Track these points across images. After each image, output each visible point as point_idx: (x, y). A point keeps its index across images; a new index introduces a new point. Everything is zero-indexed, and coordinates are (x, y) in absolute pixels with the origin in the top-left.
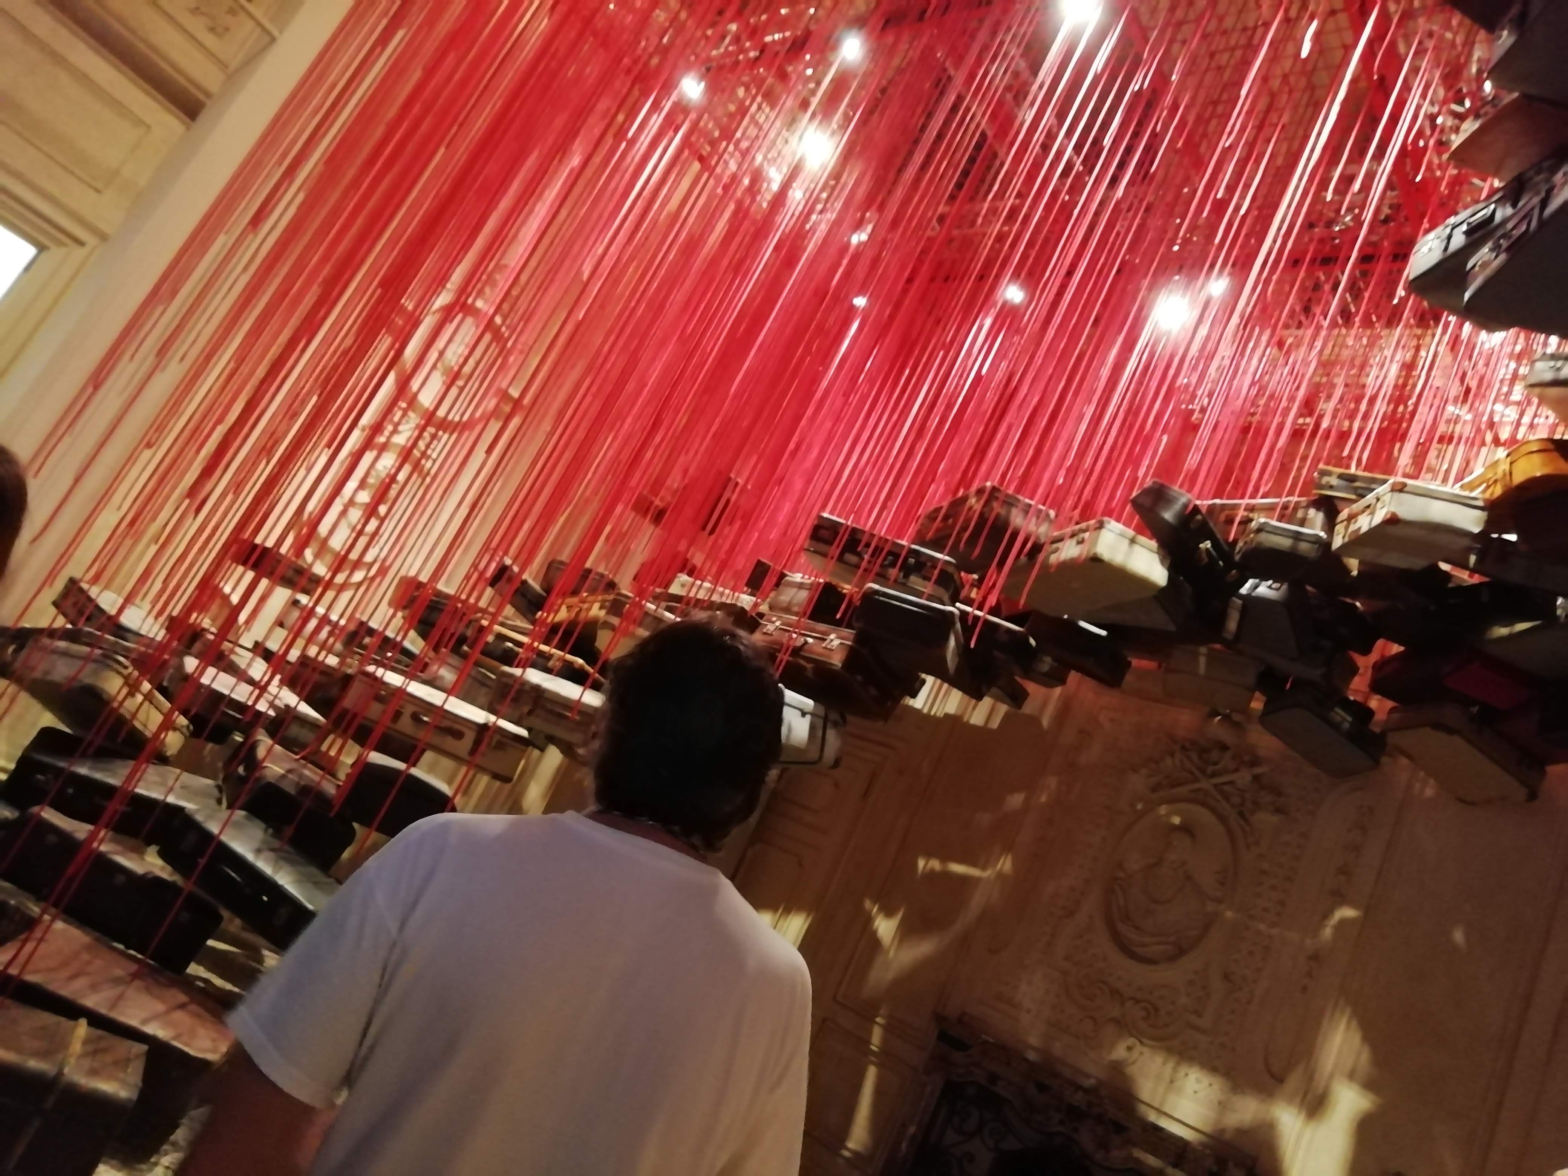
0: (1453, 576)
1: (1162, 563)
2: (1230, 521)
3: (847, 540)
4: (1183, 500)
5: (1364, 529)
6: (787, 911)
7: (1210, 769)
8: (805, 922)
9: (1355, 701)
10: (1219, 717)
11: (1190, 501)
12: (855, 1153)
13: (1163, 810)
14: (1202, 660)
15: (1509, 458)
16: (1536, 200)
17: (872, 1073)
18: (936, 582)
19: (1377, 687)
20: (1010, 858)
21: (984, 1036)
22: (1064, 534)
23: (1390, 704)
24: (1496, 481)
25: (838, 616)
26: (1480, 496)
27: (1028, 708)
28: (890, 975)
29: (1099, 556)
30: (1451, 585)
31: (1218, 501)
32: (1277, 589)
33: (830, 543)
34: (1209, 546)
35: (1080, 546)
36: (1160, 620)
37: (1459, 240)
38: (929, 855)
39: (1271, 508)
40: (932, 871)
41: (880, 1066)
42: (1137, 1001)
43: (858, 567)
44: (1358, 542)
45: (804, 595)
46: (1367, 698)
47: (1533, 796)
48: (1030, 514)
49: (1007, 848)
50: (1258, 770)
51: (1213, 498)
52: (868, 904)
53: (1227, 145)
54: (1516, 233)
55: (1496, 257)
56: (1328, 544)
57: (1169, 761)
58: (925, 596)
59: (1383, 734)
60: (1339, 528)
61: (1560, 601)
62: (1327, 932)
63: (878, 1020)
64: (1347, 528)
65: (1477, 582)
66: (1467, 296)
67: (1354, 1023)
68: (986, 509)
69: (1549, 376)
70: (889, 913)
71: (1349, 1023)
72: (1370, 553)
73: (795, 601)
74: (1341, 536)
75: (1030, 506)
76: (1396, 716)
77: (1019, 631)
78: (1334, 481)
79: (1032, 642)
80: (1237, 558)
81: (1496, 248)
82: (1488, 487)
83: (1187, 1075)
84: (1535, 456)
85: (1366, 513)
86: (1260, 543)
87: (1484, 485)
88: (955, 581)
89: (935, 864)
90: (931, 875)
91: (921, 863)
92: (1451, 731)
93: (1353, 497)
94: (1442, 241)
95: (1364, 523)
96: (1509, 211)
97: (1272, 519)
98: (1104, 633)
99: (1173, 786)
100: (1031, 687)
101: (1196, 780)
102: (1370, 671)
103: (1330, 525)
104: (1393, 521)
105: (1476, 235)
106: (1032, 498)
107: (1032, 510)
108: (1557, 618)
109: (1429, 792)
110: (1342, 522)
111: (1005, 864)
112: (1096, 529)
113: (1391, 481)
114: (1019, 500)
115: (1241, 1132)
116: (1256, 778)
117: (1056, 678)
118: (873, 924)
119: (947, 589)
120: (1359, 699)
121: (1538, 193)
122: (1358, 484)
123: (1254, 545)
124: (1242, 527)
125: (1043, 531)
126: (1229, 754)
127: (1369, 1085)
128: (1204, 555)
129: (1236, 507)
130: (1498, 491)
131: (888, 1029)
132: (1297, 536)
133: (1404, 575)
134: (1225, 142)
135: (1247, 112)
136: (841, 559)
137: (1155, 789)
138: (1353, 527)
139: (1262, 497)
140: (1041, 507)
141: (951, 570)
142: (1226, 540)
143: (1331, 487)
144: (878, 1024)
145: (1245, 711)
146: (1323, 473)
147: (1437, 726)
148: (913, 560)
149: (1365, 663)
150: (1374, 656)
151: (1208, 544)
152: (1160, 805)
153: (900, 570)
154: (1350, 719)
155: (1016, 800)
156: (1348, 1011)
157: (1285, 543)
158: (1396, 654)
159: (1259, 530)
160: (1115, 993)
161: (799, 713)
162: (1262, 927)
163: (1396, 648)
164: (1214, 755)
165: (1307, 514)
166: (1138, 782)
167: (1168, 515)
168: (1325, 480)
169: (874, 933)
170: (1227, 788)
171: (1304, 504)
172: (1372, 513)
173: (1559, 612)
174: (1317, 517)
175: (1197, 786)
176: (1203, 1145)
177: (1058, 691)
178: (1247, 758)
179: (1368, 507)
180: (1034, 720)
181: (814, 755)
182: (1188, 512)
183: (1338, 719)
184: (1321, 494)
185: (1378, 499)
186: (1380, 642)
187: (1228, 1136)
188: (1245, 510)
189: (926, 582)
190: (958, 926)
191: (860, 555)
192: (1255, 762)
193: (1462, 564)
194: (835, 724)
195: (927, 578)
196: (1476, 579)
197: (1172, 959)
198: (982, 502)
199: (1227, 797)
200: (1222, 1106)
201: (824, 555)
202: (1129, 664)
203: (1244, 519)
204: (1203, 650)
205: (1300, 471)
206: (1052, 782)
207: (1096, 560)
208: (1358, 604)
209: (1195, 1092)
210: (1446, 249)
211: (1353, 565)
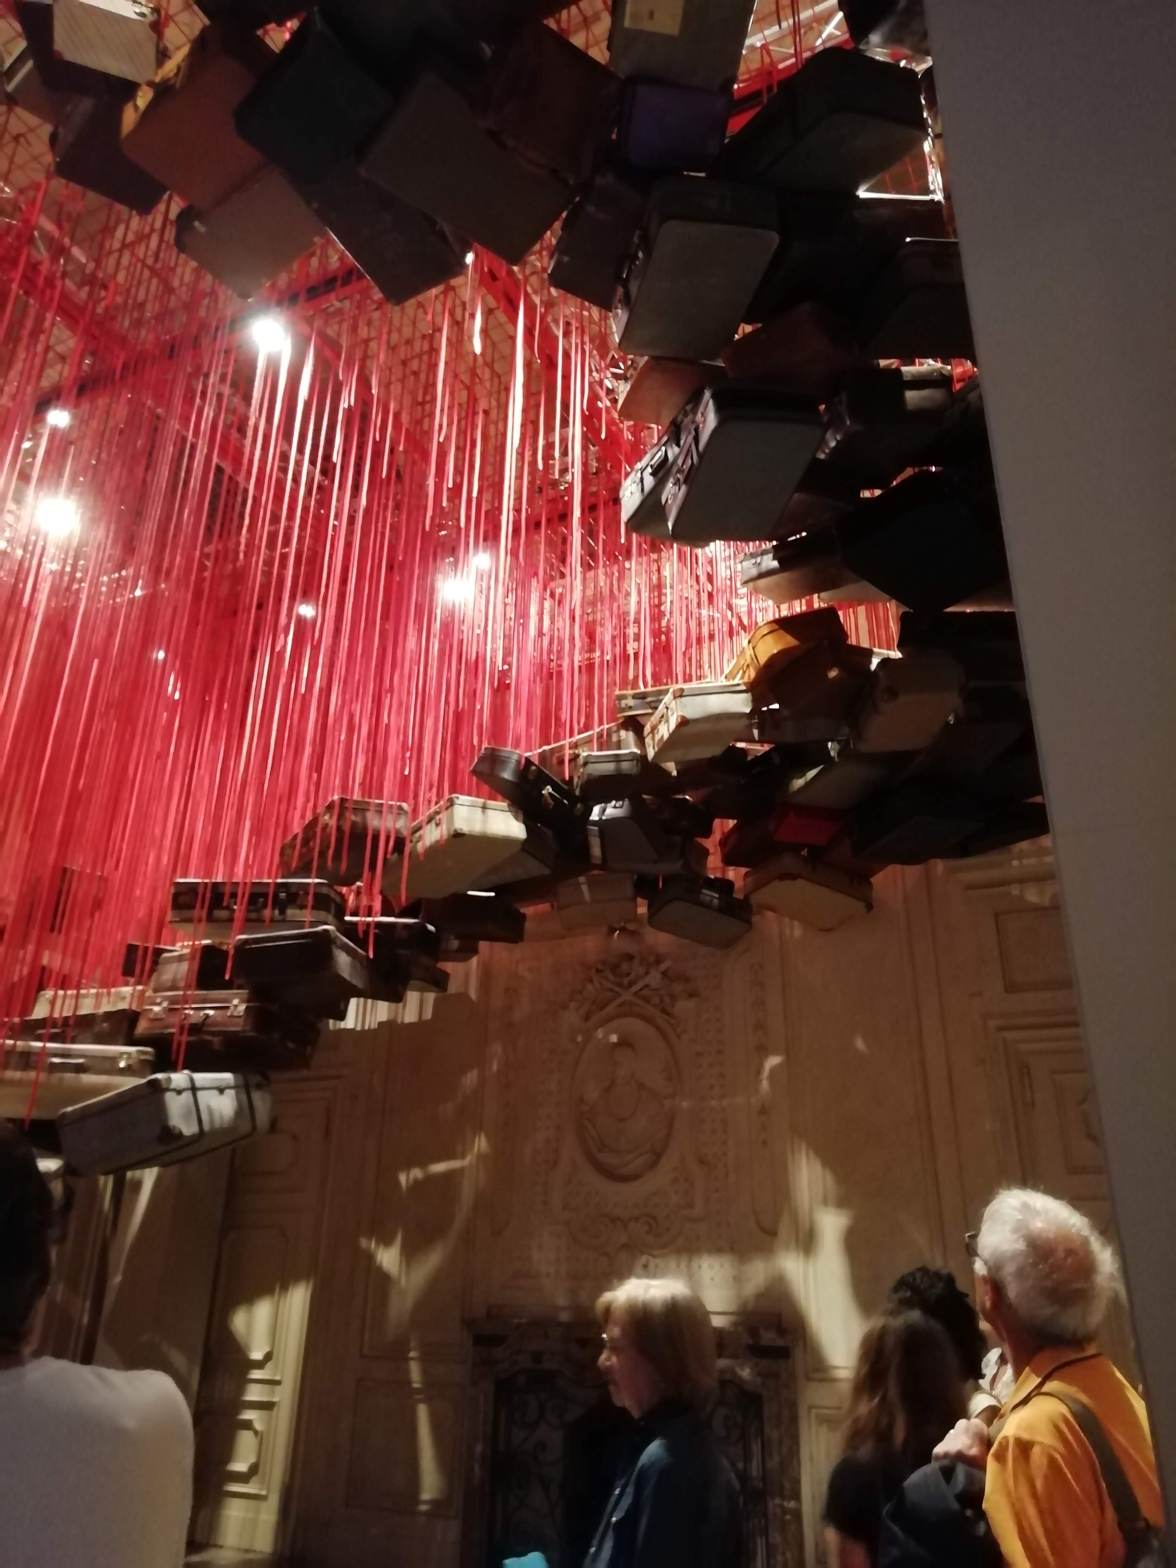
0: (749, 749)
1: (517, 819)
2: (561, 762)
3: (211, 897)
4: (515, 757)
5: (666, 737)
6: (285, 1288)
7: (626, 981)
8: (307, 1290)
9: (716, 878)
10: (618, 932)
11: (520, 756)
12: (432, 1502)
13: (600, 1034)
14: (585, 888)
15: (751, 645)
16: (690, 439)
17: (423, 1412)
18: (313, 908)
19: (729, 860)
20: (483, 1137)
21: (516, 1321)
22: (421, 822)
23: (744, 870)
24: (748, 666)
25: (227, 977)
26: (741, 682)
27: (453, 987)
28: (409, 1303)
29: (459, 831)
30: (749, 758)
31: (546, 748)
32: (621, 807)
33: (192, 907)
34: (550, 790)
35: (439, 828)
36: (534, 868)
37: (649, 482)
38: (408, 1167)
39: (589, 741)
40: (416, 1182)
41: (428, 1400)
42: (637, 1219)
43: (231, 920)
44: (666, 747)
45: (185, 966)
46: (724, 872)
47: (870, 907)
48: (384, 814)
49: (478, 1129)
50: (663, 967)
51: (540, 747)
52: (363, 1242)
53: (441, 440)
54: (686, 467)
55: (679, 489)
56: (644, 757)
57: (590, 987)
58: (307, 924)
59: (746, 897)
60: (648, 740)
61: (830, 744)
62: (765, 1084)
63: (412, 1354)
64: (653, 739)
65: (768, 749)
66: (670, 525)
67: (812, 1154)
68: (341, 822)
69: (754, 572)
70: (386, 1241)
71: (807, 1156)
72: (680, 754)
73: (179, 977)
74: (651, 747)
75: (382, 804)
76: (749, 879)
77: (415, 923)
78: (631, 702)
79: (431, 928)
80: (577, 792)
81: (677, 482)
82: (744, 672)
83: (700, 1267)
84: (768, 637)
85: (663, 723)
86: (590, 775)
87: (741, 672)
88: (333, 900)
89: (417, 1173)
90: (417, 1186)
91: (403, 1178)
92: (794, 877)
93: (650, 711)
94: (637, 485)
95: (665, 731)
96: (676, 450)
97: (593, 750)
98: (492, 894)
99: (602, 1008)
100: (449, 967)
101: (619, 995)
102: (719, 849)
103: (641, 740)
104: (684, 722)
105: (661, 474)
106: (381, 798)
107: (385, 809)
108: (833, 758)
109: (798, 932)
110: (648, 734)
111: (481, 1144)
112: (447, 809)
113: (671, 690)
114: (368, 803)
115: (760, 1296)
116: (664, 973)
117: (468, 950)
118: (375, 1261)
119: (328, 910)
120: (719, 875)
121: (689, 433)
122: (649, 699)
123: (585, 778)
124: (573, 764)
125: (402, 824)
126: (636, 962)
127: (842, 1203)
128: (549, 800)
129: (562, 748)
130: (752, 673)
131: (424, 1360)
132: (617, 759)
133: (713, 761)
134: (438, 438)
135: (449, 408)
136: (210, 918)
137: (587, 1018)
138: (657, 737)
139: (579, 733)
140: (390, 803)
141: (325, 890)
142: (564, 780)
143: (630, 708)
144: (412, 1359)
145: (636, 918)
146: (621, 698)
147: (783, 877)
148: (284, 894)
149: (711, 843)
150: (717, 836)
151: (549, 788)
152: (596, 1029)
153: (273, 908)
154: (717, 895)
155: (471, 1078)
156: (804, 1146)
157: (609, 768)
158: (733, 827)
159: (585, 764)
160: (615, 1220)
161: (216, 1092)
162: (714, 1103)
163: (732, 823)
164: (625, 967)
165: (619, 736)
166: (571, 1017)
167: (507, 775)
168: (624, 703)
169: (380, 1269)
170: (645, 992)
171: (615, 729)
172: (667, 721)
173: (832, 753)
174: (628, 736)
175: (619, 1001)
176: (735, 1324)
177: (474, 960)
178: (652, 959)
179: (662, 717)
180: (463, 996)
181: (245, 1127)
182: (522, 767)
183: (708, 899)
184: (625, 717)
185: (667, 708)
186: (717, 822)
187: (750, 1307)
188: (570, 748)
189: (304, 911)
190: (458, 1226)
191: (229, 908)
192: (659, 961)
193: (751, 740)
194: (259, 1087)
195: (302, 907)
196: (766, 747)
197: (653, 1164)
198: (335, 817)
199: (647, 1000)
200: (738, 1280)
201: (189, 920)
202: (524, 916)
203: (572, 757)
204: (582, 879)
205: (602, 701)
206: (497, 1048)
207: (458, 835)
208: (687, 797)
209: (712, 1279)
210: (643, 490)
211: (671, 767)
